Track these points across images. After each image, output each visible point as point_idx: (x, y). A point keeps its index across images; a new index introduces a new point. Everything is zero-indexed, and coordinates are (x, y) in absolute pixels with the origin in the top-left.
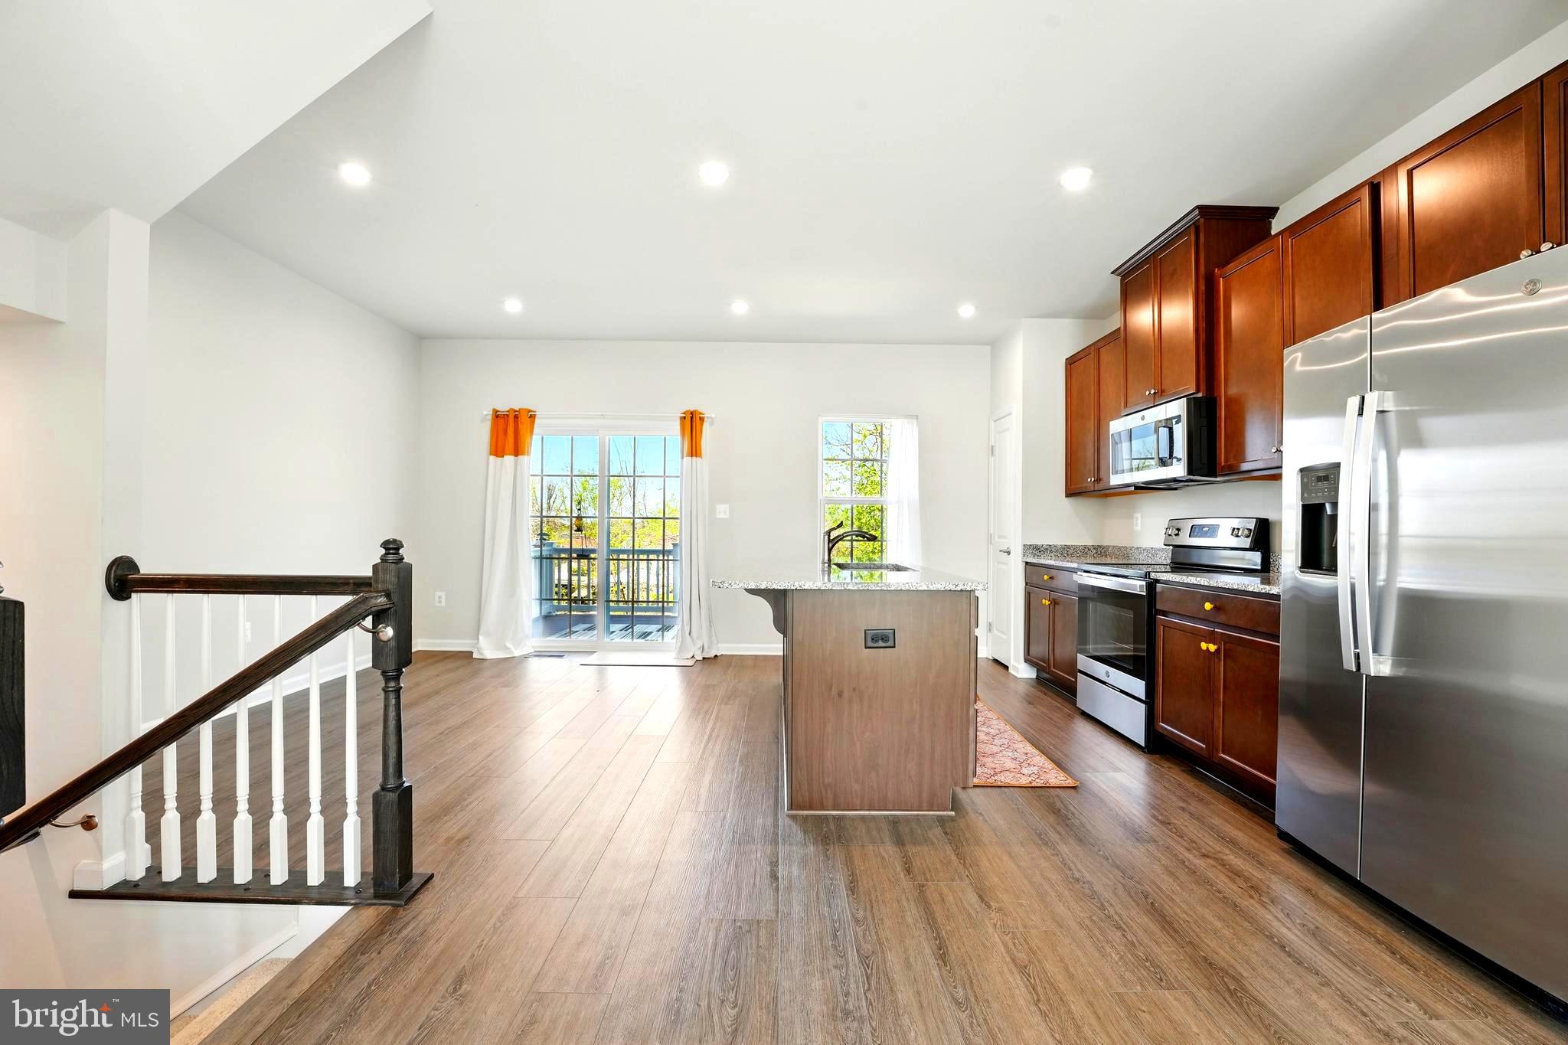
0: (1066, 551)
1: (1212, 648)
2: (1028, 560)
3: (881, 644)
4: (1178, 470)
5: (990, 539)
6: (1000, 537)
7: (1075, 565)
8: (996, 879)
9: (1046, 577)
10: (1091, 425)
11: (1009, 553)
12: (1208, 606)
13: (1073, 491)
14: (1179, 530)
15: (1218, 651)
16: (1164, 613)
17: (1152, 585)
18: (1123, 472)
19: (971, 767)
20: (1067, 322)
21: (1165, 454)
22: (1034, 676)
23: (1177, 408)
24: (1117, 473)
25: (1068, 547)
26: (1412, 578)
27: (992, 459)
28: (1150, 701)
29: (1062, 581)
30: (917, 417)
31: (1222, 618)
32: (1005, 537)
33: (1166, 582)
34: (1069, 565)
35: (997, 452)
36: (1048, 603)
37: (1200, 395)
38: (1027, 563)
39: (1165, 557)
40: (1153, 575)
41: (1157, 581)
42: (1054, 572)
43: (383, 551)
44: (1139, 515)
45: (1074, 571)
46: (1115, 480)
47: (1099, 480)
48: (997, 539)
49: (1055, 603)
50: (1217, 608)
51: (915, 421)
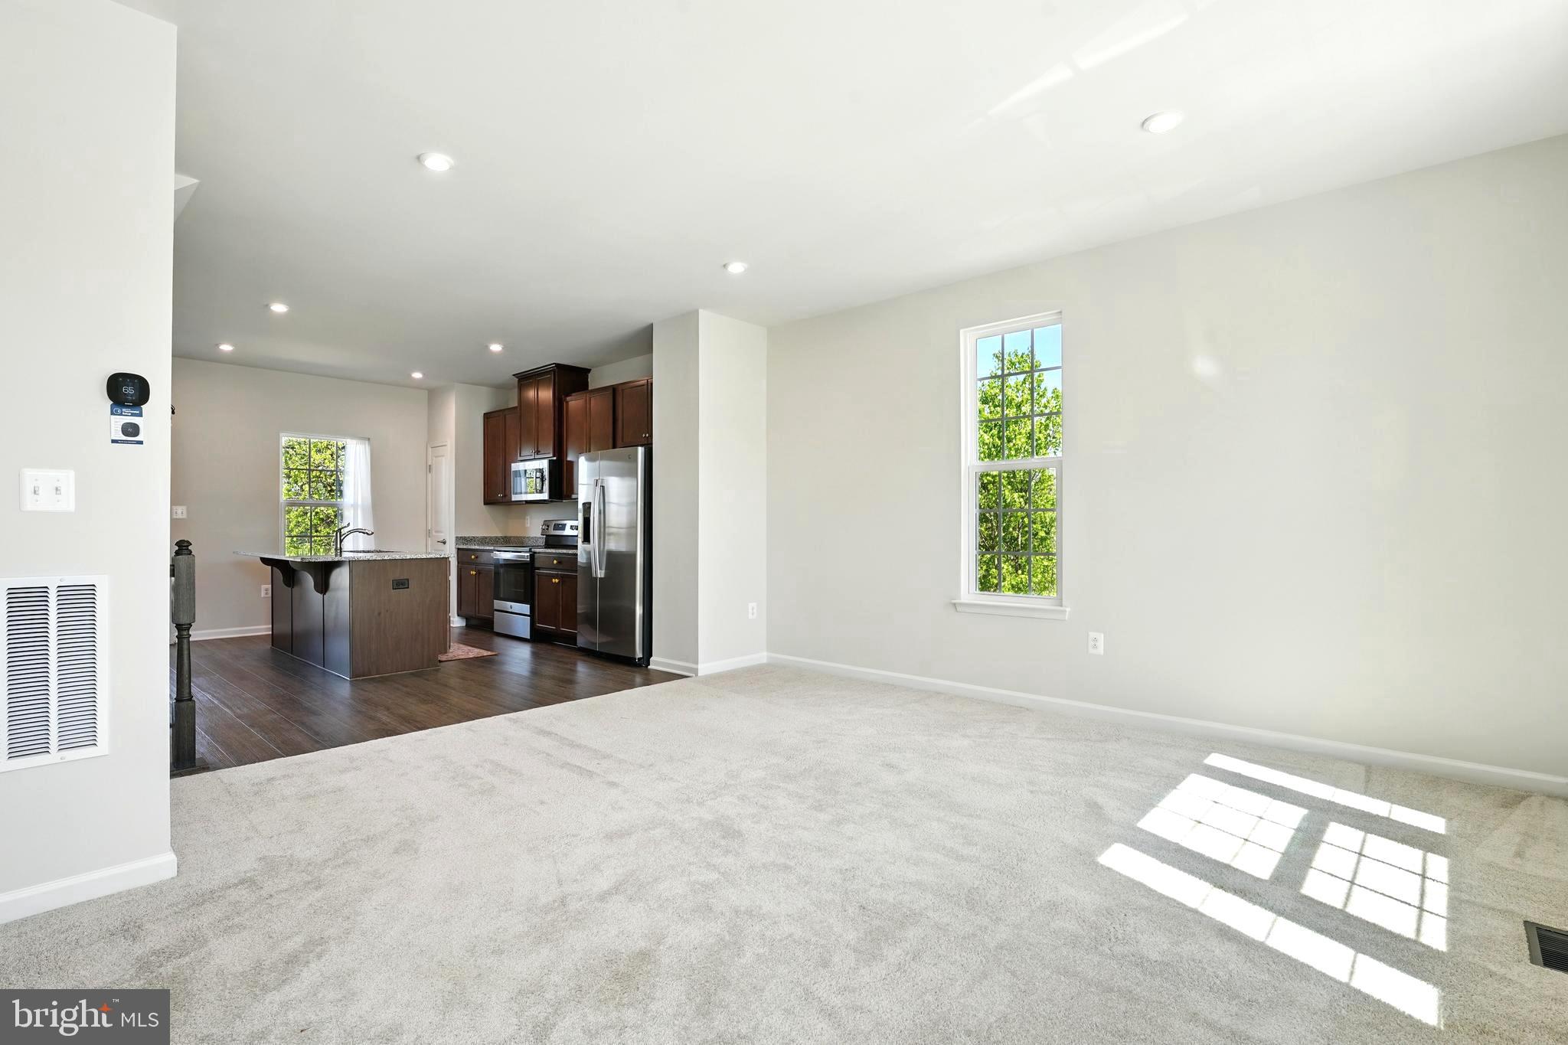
0: (484, 540)
1: (557, 581)
2: (460, 547)
3: (401, 586)
4: (545, 496)
5: (429, 533)
6: (436, 532)
7: (492, 548)
8: (456, 700)
9: (473, 557)
10: (501, 461)
11: (444, 543)
12: (555, 562)
13: (489, 501)
14: (548, 526)
15: (559, 582)
16: (538, 569)
17: (532, 556)
18: (521, 493)
19: (448, 644)
20: (484, 389)
21: (539, 488)
22: (464, 624)
23: (544, 464)
24: (516, 494)
25: (486, 538)
26: (613, 545)
27: (429, 475)
28: (532, 615)
29: (484, 558)
30: (369, 439)
31: (561, 567)
32: (441, 532)
33: (539, 553)
34: (488, 548)
35: (433, 467)
36: (474, 573)
37: (555, 458)
38: (458, 549)
39: (542, 542)
40: (533, 550)
41: (535, 553)
42: (479, 553)
43: (177, 548)
44: (528, 517)
45: (492, 551)
46: (515, 498)
47: (505, 496)
48: (434, 533)
49: (479, 573)
50: (559, 563)
51: (367, 442)
